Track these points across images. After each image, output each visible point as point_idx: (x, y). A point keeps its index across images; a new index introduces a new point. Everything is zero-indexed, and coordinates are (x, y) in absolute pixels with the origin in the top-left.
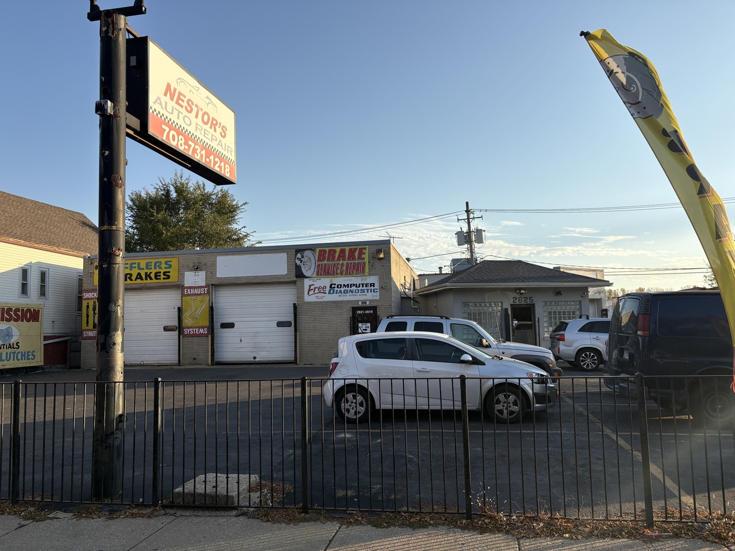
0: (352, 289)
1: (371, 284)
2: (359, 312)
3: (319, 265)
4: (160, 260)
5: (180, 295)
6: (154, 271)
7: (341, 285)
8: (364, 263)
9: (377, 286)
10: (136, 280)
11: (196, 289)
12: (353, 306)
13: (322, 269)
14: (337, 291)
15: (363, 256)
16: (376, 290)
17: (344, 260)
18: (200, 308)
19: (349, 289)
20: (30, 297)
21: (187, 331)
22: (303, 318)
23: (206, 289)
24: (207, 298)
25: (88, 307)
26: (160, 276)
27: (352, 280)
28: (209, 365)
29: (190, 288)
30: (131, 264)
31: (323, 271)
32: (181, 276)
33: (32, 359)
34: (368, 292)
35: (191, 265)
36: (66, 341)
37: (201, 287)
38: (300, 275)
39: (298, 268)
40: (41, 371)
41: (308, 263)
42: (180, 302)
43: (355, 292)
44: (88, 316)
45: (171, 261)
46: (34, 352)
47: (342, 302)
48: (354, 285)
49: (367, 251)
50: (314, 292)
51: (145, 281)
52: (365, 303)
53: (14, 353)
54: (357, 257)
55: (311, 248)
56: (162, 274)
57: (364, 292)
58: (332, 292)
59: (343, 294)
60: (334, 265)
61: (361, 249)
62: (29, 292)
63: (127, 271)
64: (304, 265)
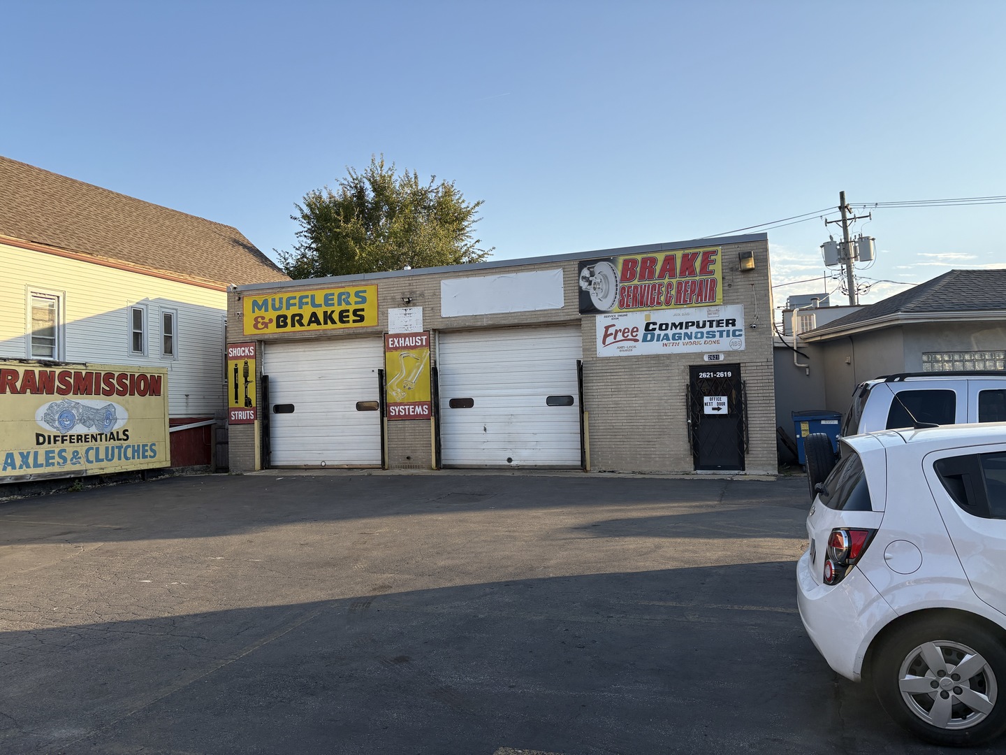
0: (688, 331)
1: (728, 321)
2: (703, 375)
3: (623, 288)
4: (347, 290)
5: (382, 349)
6: (338, 309)
7: (667, 325)
8: (714, 282)
9: (740, 324)
10: (309, 325)
11: (407, 338)
12: (692, 364)
13: (629, 295)
14: (659, 335)
15: (711, 267)
16: (737, 333)
17: (672, 276)
18: (414, 371)
19: (684, 331)
20: (148, 356)
21: (395, 410)
22: (596, 387)
23: (424, 338)
24: (426, 352)
25: (236, 371)
26: (348, 316)
27: (688, 314)
28: (433, 469)
29: (398, 336)
30: (301, 298)
31: (632, 300)
32: (382, 315)
33: (151, 457)
34: (721, 336)
35: (399, 297)
36: (208, 427)
37: (415, 335)
38: (588, 308)
39: (584, 297)
40: (167, 476)
41: (603, 286)
42: (383, 361)
43: (696, 338)
44: (236, 386)
45: (365, 291)
46: (154, 445)
47: (669, 356)
48: (693, 323)
49: (718, 258)
50: (615, 338)
51: (323, 327)
52: (717, 357)
53: (120, 448)
54: (698, 270)
55: (608, 257)
56: (351, 314)
57: (714, 336)
58: (649, 338)
59: (672, 341)
60: (654, 286)
61: (706, 255)
62: (146, 347)
63: (295, 310)
64: (595, 289)
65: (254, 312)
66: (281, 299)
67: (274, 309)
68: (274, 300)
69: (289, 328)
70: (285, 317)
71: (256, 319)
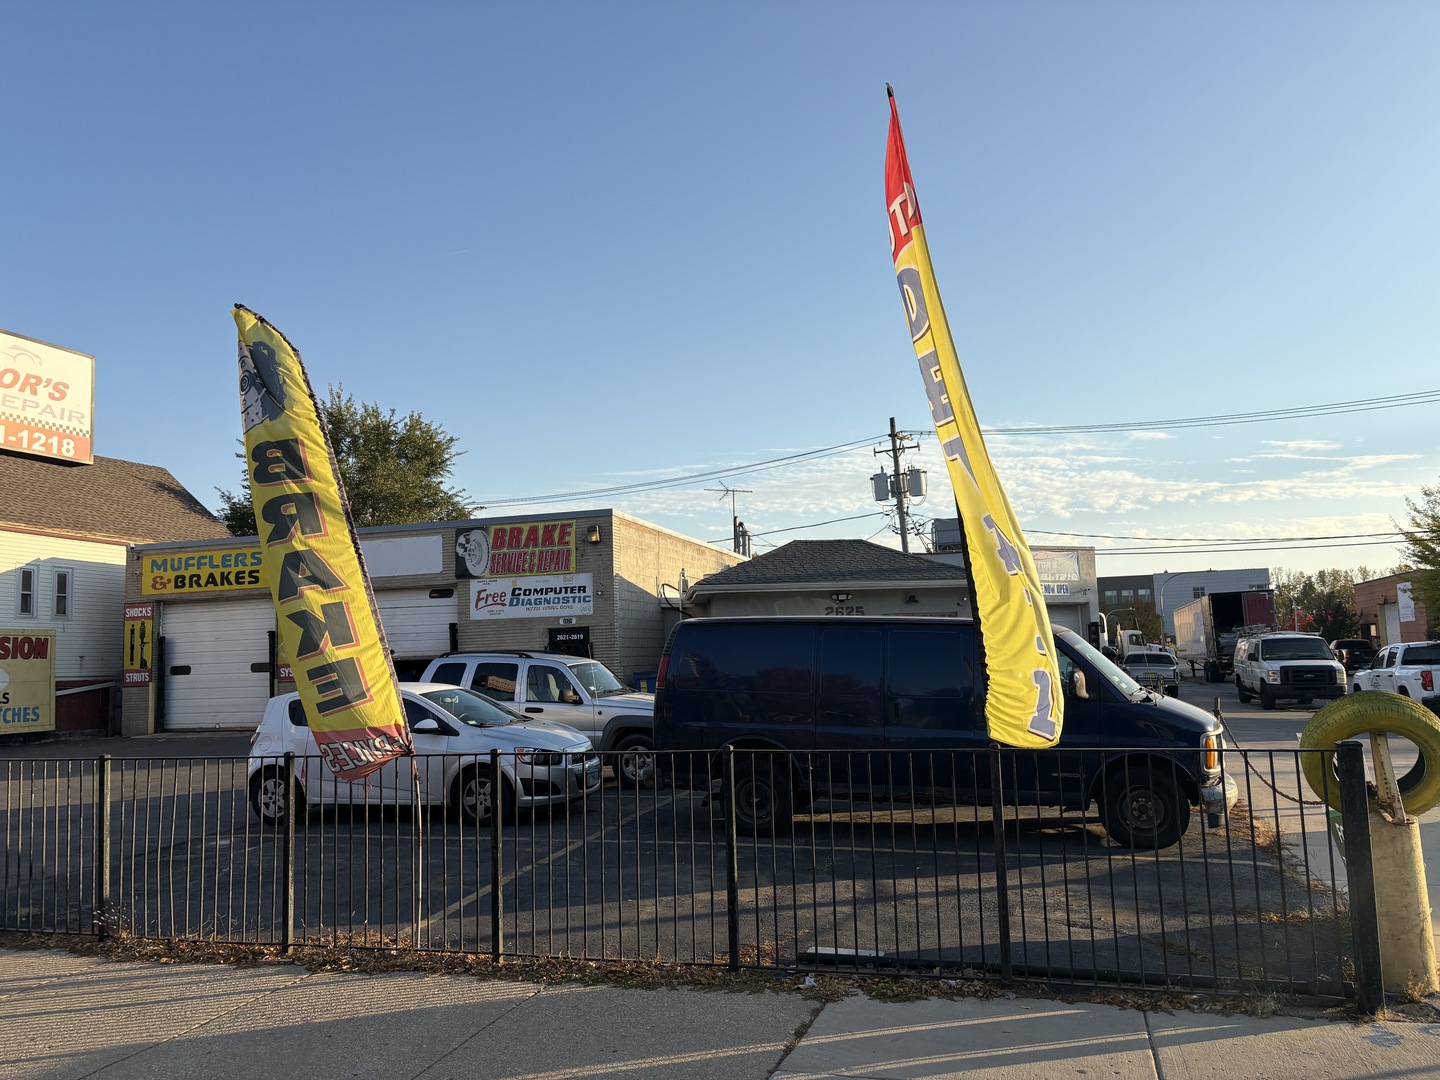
0: (548, 597)
1: (579, 587)
2: (560, 637)
3: (494, 556)
4: (244, 551)
6: (234, 570)
7: (530, 590)
8: (569, 551)
9: (589, 591)
10: (206, 586)
12: (550, 627)
13: (499, 562)
14: (523, 600)
15: (567, 539)
16: (587, 599)
17: (536, 545)
19: (544, 596)
20: (37, 617)
21: (284, 672)
22: (469, 649)
25: (133, 631)
27: (547, 581)
30: (200, 558)
31: (502, 567)
33: (32, 720)
34: (574, 602)
36: (108, 689)
38: (463, 574)
39: (460, 561)
40: (52, 740)
41: (477, 553)
42: (275, 623)
43: (553, 603)
44: (132, 647)
45: (261, 553)
46: (37, 708)
47: (531, 620)
48: (552, 589)
49: (572, 530)
50: (486, 602)
51: (220, 588)
52: (571, 621)
54: (556, 540)
55: (482, 526)
56: (246, 575)
57: (568, 602)
58: (515, 603)
59: (534, 606)
60: (520, 554)
61: (564, 527)
62: (35, 609)
63: (193, 570)
64: (470, 555)
65: (152, 571)
66: (180, 559)
67: (173, 569)
68: (173, 560)
69: (187, 589)
70: (183, 577)
71: (154, 579)
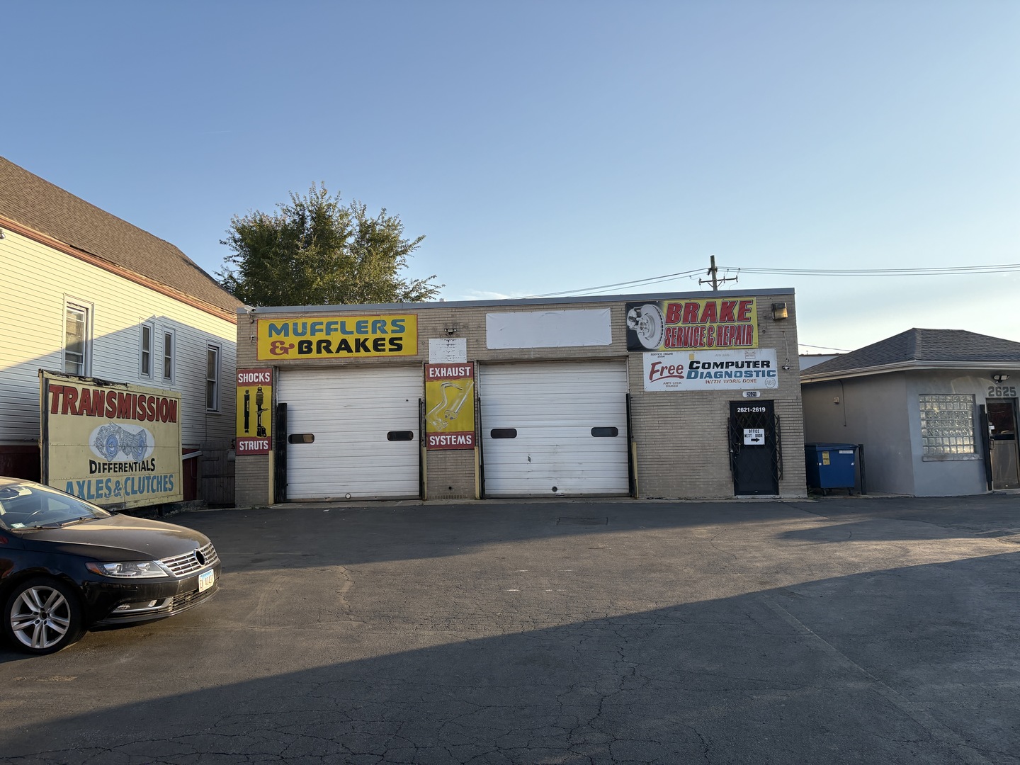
0: (729, 370)
1: (763, 362)
2: (741, 410)
3: (668, 329)
4: (383, 318)
5: (422, 379)
6: (372, 337)
7: (709, 364)
8: (750, 327)
9: (773, 366)
10: (338, 351)
11: (450, 369)
12: (732, 400)
13: (674, 336)
14: (702, 373)
15: (748, 315)
16: (771, 373)
17: (713, 320)
18: (457, 401)
19: (724, 370)
21: (435, 440)
22: (644, 421)
23: (468, 368)
24: (470, 383)
25: (247, 398)
26: (383, 345)
27: (728, 355)
28: (476, 499)
29: (439, 366)
30: (329, 324)
31: (676, 340)
32: (422, 344)
33: (170, 490)
34: (758, 376)
35: (440, 328)
36: (195, 459)
37: (458, 365)
38: (635, 346)
39: (632, 335)
41: (650, 326)
42: (422, 391)
43: (735, 376)
44: (247, 414)
45: (403, 321)
46: (172, 476)
47: (711, 392)
48: (733, 364)
49: (754, 307)
50: (661, 375)
51: (354, 354)
52: (754, 394)
53: (148, 478)
54: (736, 317)
55: (654, 300)
56: (387, 342)
57: (751, 376)
58: (693, 376)
59: (714, 379)
60: (697, 329)
62: (152, 369)
63: (321, 336)
64: (641, 328)
65: (270, 336)
66: (304, 325)
67: (296, 333)
68: (295, 325)
69: (314, 354)
70: (310, 343)
71: (273, 344)
